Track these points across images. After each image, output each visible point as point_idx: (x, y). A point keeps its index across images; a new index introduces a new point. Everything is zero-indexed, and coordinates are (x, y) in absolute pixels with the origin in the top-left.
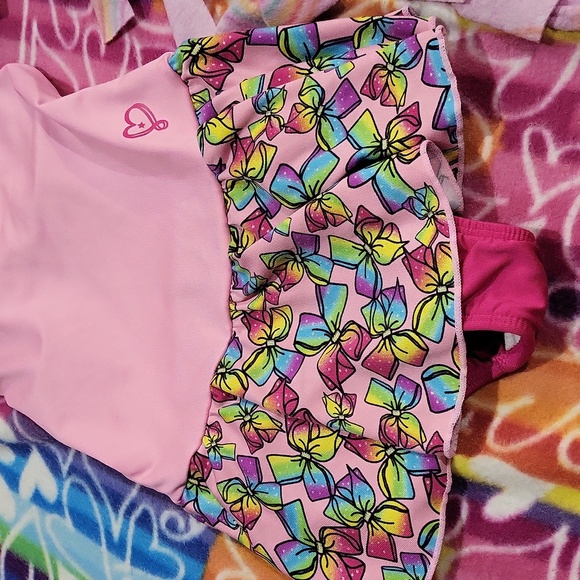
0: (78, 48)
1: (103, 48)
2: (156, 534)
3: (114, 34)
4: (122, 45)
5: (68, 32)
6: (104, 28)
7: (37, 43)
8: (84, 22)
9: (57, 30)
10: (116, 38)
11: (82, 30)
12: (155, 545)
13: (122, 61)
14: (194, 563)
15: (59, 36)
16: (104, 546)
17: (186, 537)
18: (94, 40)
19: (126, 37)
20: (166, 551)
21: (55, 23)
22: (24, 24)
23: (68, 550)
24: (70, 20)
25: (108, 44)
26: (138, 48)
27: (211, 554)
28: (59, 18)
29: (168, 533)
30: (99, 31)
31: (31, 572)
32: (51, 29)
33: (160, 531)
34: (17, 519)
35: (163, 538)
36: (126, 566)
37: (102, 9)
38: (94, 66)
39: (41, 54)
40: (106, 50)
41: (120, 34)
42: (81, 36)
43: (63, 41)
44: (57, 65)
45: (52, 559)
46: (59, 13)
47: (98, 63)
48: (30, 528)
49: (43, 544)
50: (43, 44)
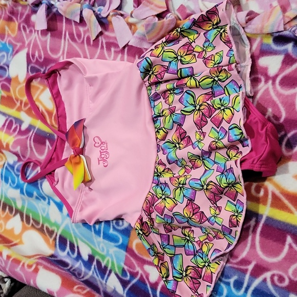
0: (83, 42)
1: (92, 42)
2: (111, 227)
3: (95, 37)
4: (98, 41)
5: (79, 36)
6: (91, 35)
7: (68, 40)
8: (85, 32)
9: (75, 35)
10: (96, 39)
11: (84, 35)
12: (111, 231)
13: (98, 47)
14: (125, 237)
15: (76, 37)
16: (93, 232)
17: (122, 228)
18: (88, 39)
19: (100, 38)
20: (115, 233)
21: (75, 32)
22: (63, 33)
23: (81, 234)
24: (80, 31)
25: (94, 41)
26: (104, 41)
27: (131, 234)
28: (76, 31)
29: (116, 226)
30: (90, 36)
31: (68, 243)
32: (73, 35)
33: (113, 226)
34: (62, 223)
35: (114, 228)
36: (101, 239)
37: (90, 28)
38: (88, 49)
39: (69, 44)
40: (93, 42)
41: (98, 37)
42: (84, 38)
43: (77, 40)
44: (75, 48)
45: (75, 238)
46: (76, 28)
47: (90, 47)
48: (67, 226)
49: (72, 232)
50: (70, 40)
